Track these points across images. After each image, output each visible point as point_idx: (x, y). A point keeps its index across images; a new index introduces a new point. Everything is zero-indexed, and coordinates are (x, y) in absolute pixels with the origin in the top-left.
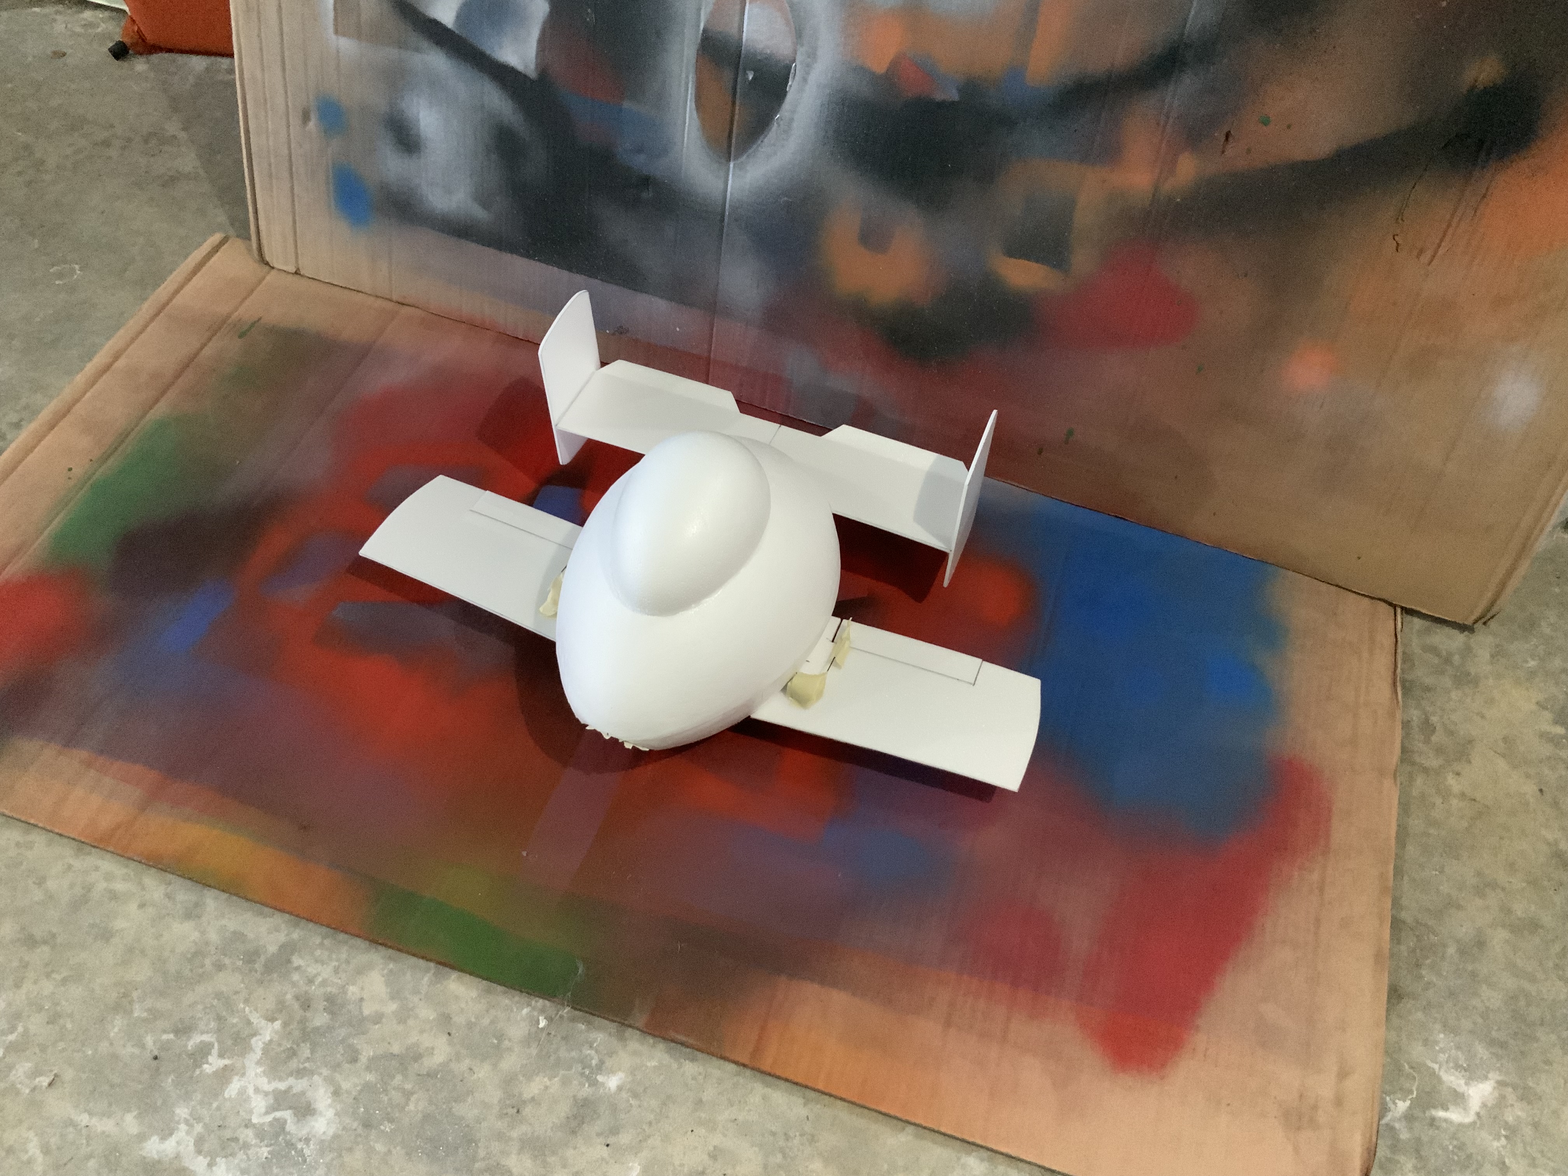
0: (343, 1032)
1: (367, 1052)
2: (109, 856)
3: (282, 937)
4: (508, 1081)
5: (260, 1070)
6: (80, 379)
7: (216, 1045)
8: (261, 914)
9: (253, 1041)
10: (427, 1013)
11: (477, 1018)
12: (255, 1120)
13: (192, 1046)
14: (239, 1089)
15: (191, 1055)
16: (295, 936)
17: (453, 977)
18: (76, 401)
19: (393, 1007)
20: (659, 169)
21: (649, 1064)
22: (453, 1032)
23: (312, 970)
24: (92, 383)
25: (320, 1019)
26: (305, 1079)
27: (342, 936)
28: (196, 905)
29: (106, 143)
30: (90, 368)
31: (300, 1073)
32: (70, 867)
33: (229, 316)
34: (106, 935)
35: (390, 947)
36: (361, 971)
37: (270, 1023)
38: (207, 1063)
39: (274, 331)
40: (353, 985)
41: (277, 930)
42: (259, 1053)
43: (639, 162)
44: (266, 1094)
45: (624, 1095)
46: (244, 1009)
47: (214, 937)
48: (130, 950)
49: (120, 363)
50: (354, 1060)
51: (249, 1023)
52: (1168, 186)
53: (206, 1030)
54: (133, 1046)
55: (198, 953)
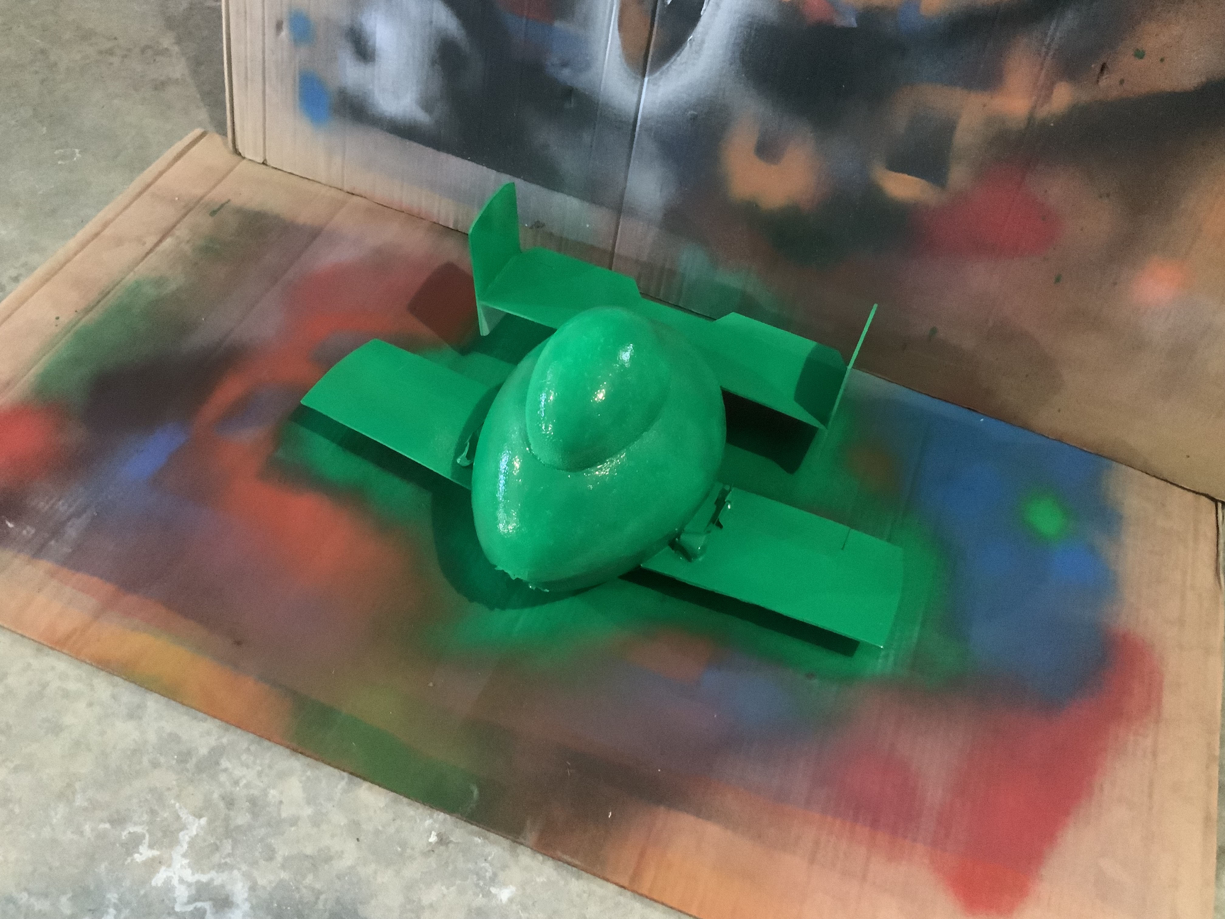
0: (263, 831)
1: (283, 851)
2: (65, 657)
3: (212, 741)
4: (410, 887)
5: (185, 861)
6: (72, 244)
7: (147, 836)
8: (195, 718)
9: (181, 834)
10: (339, 819)
11: (383, 827)
12: (178, 909)
13: (125, 836)
14: (165, 879)
15: (123, 845)
16: (225, 740)
17: (364, 787)
18: (68, 261)
19: (308, 811)
20: (581, 81)
21: (538, 880)
22: (361, 838)
23: (238, 772)
24: (83, 246)
25: (242, 819)
26: (226, 873)
27: (266, 743)
28: (139, 707)
29: (110, 52)
30: (82, 235)
31: (221, 867)
32: (29, 665)
33: (201, 198)
34: (56, 729)
35: (308, 756)
36: (282, 775)
37: (197, 820)
38: (138, 853)
39: (240, 211)
40: (274, 788)
41: (209, 733)
42: (185, 846)
43: (565, 74)
44: (189, 885)
45: (514, 907)
46: (175, 804)
47: (152, 737)
48: (77, 744)
49: (107, 232)
50: (270, 859)
51: (178, 818)
52: (1043, 112)
53: (139, 822)
54: (72, 833)
55: (136, 752)
